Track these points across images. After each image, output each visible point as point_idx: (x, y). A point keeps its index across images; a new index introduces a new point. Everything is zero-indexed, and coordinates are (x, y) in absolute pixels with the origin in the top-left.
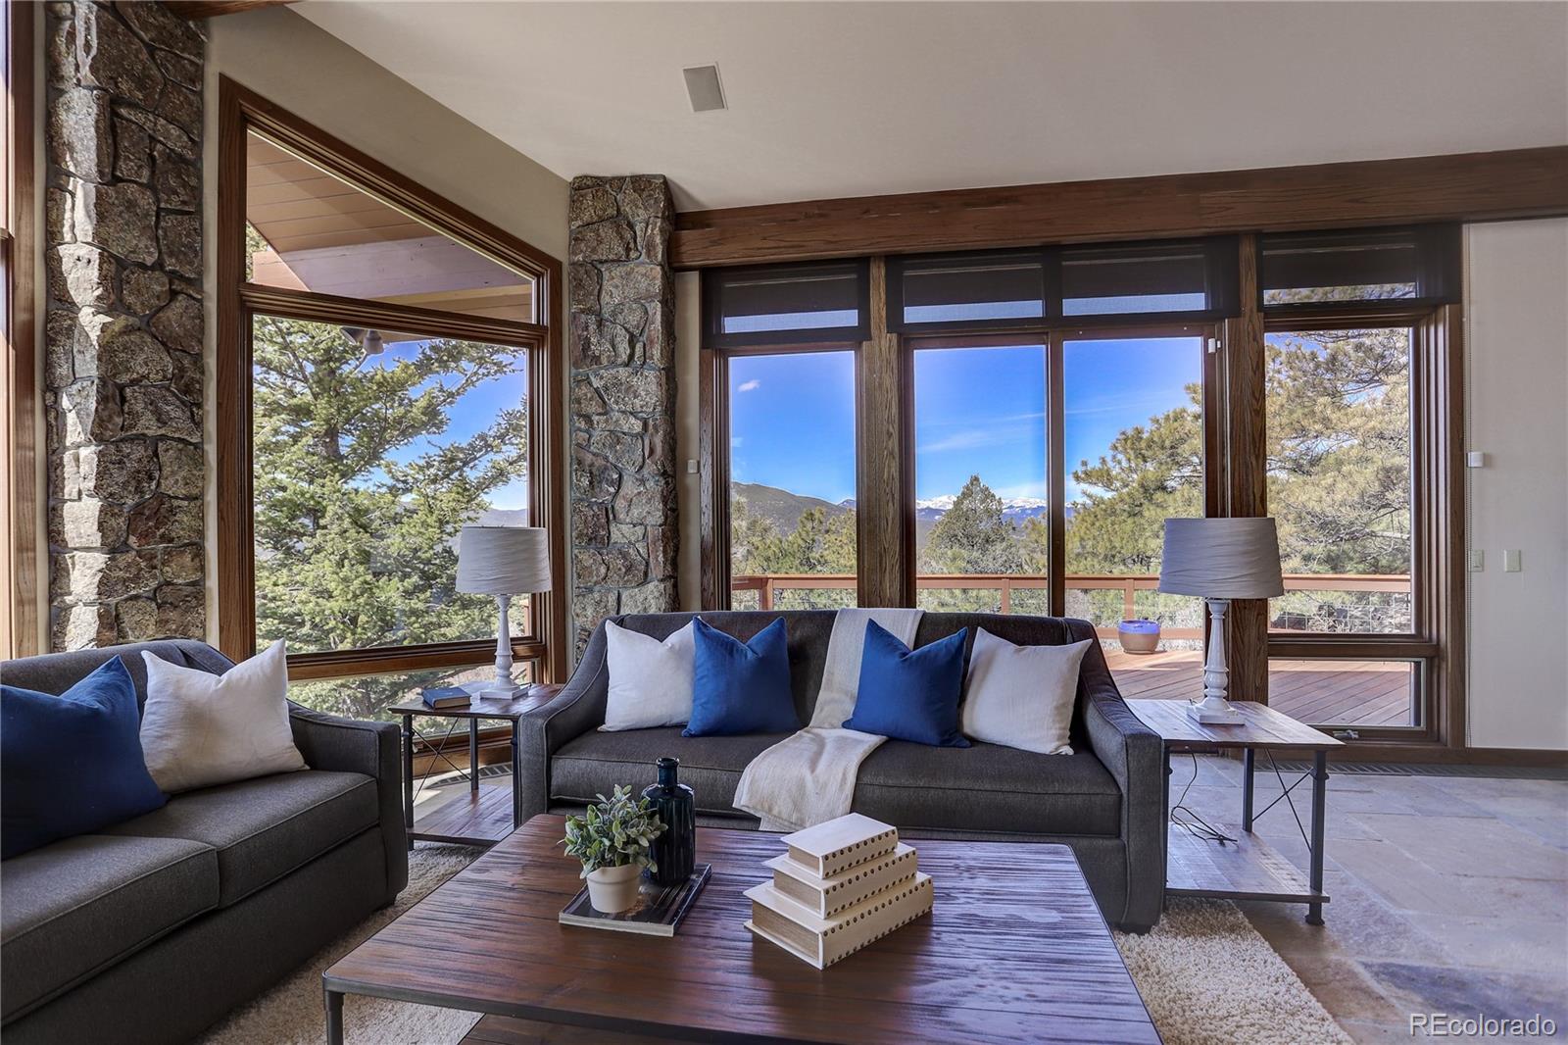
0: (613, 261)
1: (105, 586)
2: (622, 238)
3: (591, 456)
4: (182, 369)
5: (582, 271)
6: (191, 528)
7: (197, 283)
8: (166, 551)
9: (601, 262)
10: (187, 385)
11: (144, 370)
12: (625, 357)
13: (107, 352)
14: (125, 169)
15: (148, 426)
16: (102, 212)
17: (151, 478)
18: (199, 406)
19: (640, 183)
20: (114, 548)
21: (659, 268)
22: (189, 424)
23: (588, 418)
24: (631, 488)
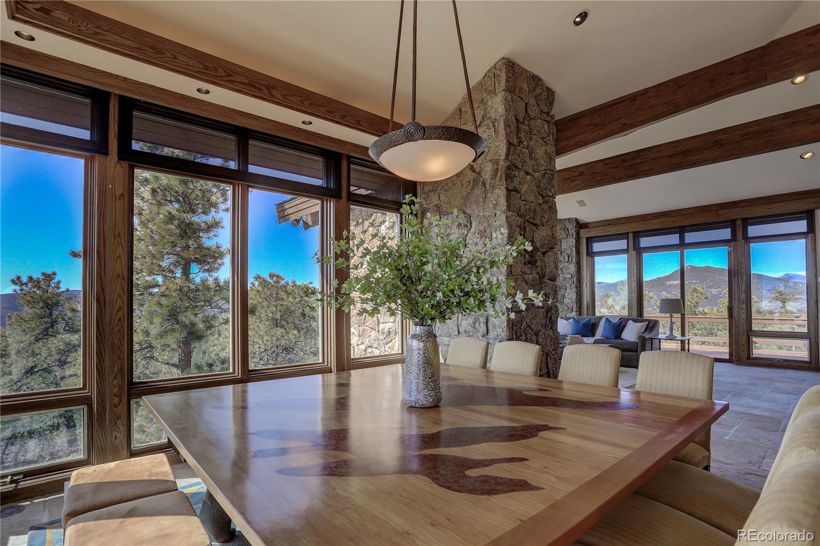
0: (564, 238)
2: (566, 233)
9: (561, 239)
12: (567, 261)
19: (569, 220)
21: (574, 240)
24: (568, 290)
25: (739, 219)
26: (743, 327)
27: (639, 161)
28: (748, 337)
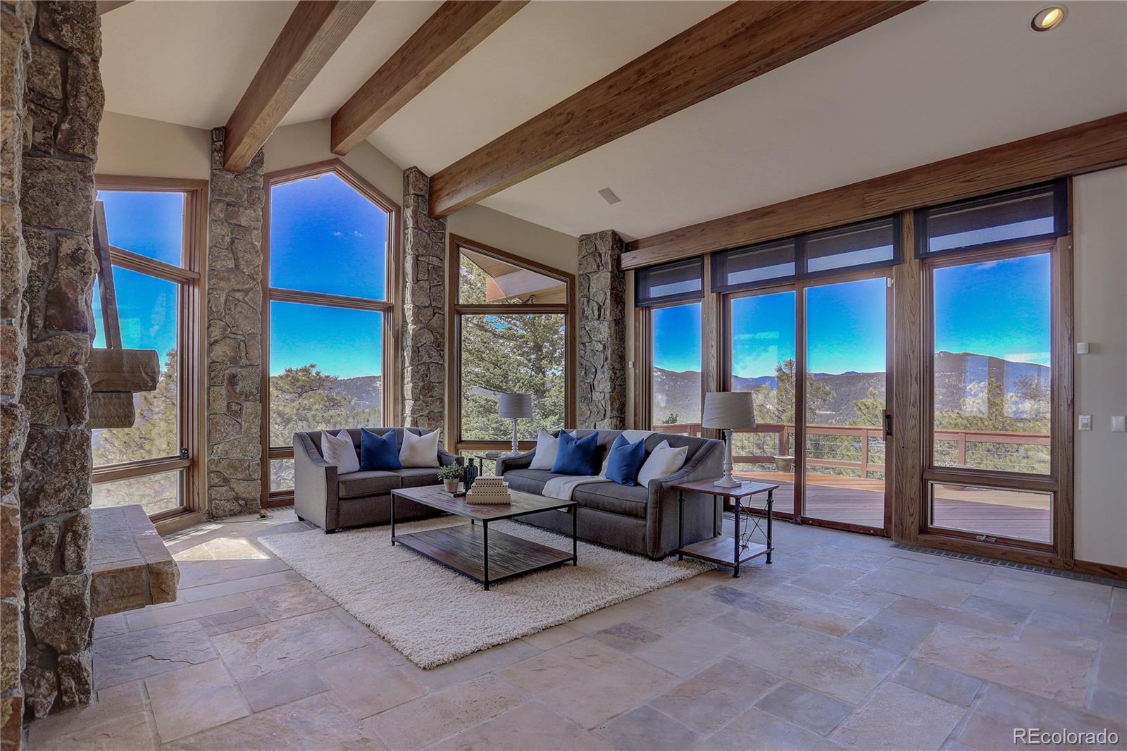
0: (594, 272)
1: (413, 412)
2: (596, 261)
3: (585, 361)
4: (437, 339)
5: (582, 278)
6: (440, 393)
7: (442, 308)
8: (432, 401)
9: (590, 273)
10: (439, 344)
11: (425, 341)
12: (596, 316)
13: (415, 337)
14: (420, 277)
15: (426, 359)
16: (413, 294)
17: (427, 376)
18: (443, 351)
19: (602, 235)
20: (416, 399)
21: (609, 274)
22: (439, 357)
23: (584, 344)
24: (599, 375)
25: (907, 211)
26: (912, 461)
27: (666, 69)
28: (924, 483)
